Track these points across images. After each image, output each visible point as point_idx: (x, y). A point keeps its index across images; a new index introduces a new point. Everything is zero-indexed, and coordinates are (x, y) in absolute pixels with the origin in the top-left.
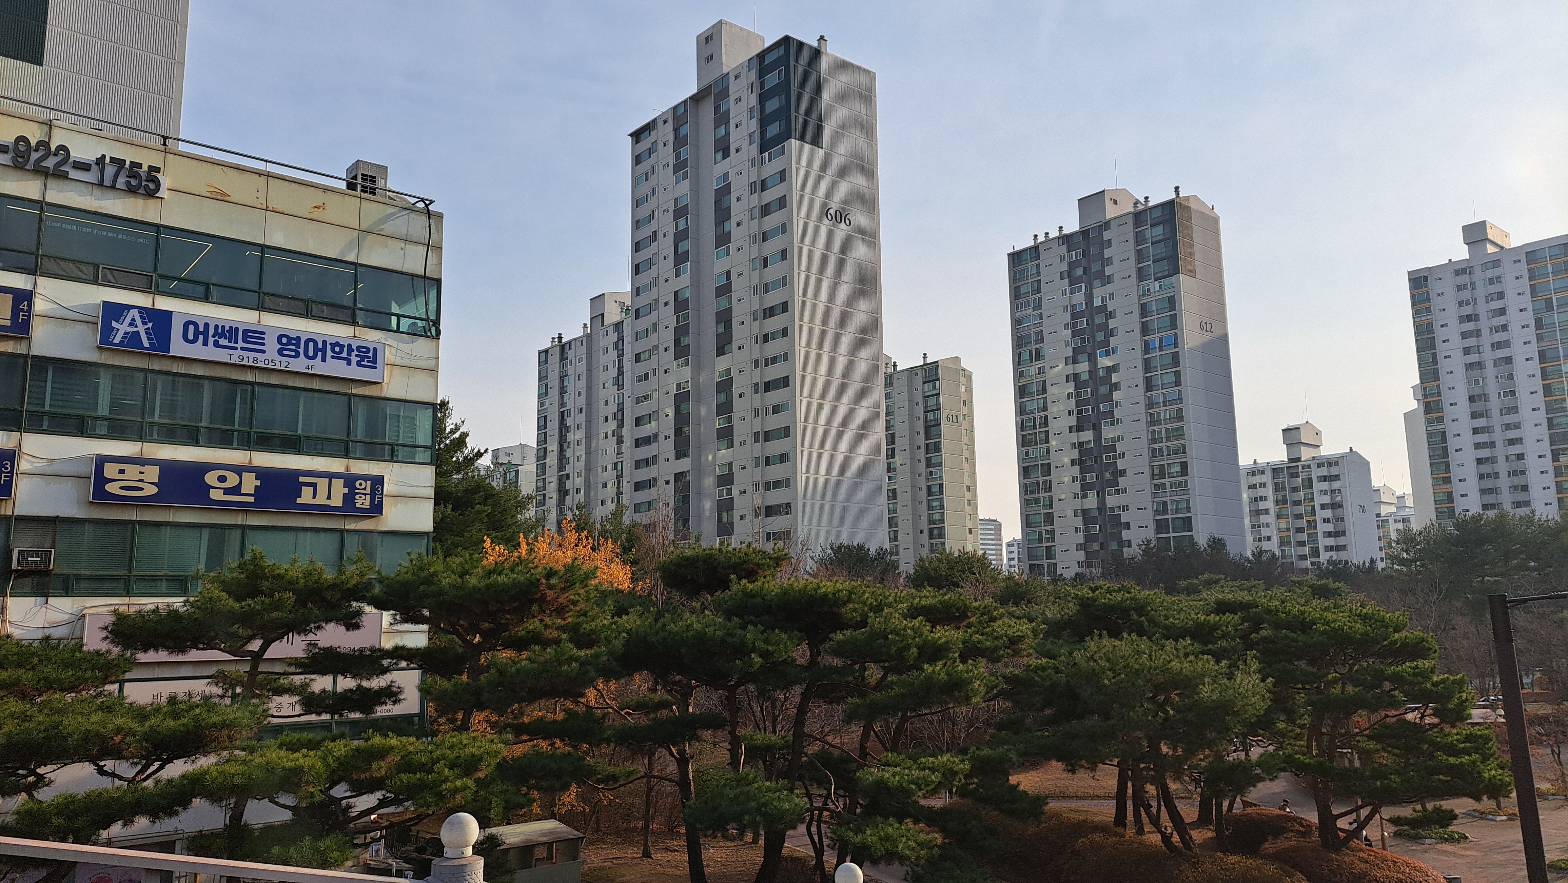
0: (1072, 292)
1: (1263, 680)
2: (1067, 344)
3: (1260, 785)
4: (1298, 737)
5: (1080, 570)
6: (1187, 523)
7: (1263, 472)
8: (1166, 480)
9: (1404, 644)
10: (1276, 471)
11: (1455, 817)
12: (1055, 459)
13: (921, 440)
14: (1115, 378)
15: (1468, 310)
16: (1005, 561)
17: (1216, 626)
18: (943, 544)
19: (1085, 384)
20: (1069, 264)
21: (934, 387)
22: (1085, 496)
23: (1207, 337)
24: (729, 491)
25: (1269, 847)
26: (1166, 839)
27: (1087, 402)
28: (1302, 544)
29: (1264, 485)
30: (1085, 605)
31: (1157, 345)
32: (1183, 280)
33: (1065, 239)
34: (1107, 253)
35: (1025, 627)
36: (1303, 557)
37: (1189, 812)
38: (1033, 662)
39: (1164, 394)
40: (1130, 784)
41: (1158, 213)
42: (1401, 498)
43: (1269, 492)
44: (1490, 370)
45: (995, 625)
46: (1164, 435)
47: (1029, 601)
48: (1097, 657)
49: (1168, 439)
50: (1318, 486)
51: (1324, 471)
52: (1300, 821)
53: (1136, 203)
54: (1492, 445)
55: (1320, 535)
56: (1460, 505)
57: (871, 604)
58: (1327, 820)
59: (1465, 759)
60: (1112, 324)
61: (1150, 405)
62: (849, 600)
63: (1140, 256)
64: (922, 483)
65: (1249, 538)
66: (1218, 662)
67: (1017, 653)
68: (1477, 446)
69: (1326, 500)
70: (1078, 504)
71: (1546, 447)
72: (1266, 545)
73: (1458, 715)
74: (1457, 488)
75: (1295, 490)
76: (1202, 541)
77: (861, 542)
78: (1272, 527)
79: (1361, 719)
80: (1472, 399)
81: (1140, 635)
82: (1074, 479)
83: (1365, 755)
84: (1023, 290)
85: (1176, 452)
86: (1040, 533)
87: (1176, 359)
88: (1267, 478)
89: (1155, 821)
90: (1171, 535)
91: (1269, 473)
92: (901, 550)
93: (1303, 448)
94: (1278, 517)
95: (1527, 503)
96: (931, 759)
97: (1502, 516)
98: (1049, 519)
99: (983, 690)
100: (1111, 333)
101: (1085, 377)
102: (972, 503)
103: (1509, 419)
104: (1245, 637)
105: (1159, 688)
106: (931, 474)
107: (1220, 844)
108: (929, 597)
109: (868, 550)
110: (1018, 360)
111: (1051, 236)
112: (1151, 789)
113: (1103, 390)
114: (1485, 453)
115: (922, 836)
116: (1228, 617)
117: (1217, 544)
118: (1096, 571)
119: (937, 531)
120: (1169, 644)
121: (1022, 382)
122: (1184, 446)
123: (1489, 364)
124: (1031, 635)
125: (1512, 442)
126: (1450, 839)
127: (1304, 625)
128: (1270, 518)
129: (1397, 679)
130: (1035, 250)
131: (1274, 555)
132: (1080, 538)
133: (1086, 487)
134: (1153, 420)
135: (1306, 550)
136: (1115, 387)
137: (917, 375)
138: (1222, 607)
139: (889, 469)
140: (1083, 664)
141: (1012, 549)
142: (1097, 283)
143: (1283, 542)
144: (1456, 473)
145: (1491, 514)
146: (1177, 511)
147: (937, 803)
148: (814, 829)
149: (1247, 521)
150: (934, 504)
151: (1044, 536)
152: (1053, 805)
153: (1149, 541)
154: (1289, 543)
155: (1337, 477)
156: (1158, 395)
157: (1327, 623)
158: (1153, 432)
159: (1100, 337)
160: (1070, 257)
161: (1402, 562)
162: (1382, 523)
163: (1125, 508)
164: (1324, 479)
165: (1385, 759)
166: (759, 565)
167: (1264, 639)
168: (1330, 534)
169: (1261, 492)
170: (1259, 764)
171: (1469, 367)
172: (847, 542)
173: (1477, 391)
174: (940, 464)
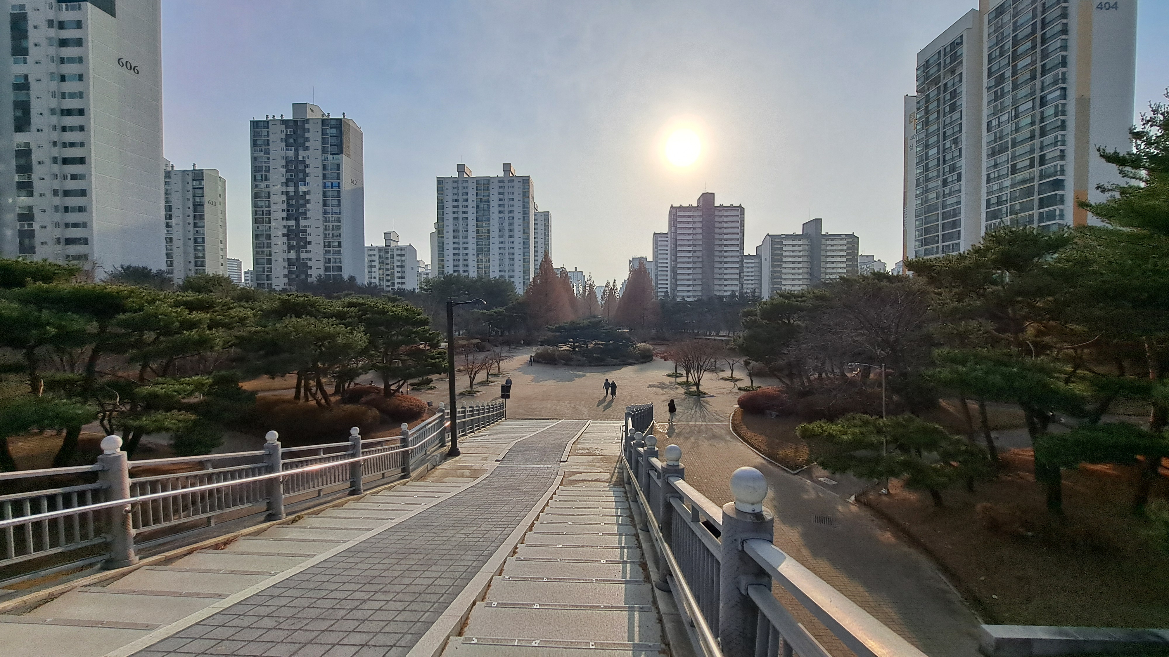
0: (287, 150)
1: (365, 335)
2: (283, 175)
3: (361, 376)
4: (379, 356)
5: (284, 287)
6: (340, 269)
7: (374, 250)
8: (331, 249)
9: (421, 319)
10: (380, 250)
11: (432, 381)
12: (273, 232)
13: (191, 212)
14: (308, 197)
15: (456, 197)
16: (243, 281)
17: (347, 312)
18: (204, 270)
19: (292, 197)
20: (286, 135)
21: (200, 184)
22: (290, 252)
23: (354, 187)
24: (30, 225)
25: (363, 399)
26: (318, 402)
27: (292, 206)
28: (388, 281)
29: (374, 255)
30: (284, 302)
31: (330, 186)
32: (344, 157)
33: (285, 122)
34: (307, 135)
35: (249, 313)
36: (388, 286)
37: (330, 390)
38: (253, 329)
39: (332, 209)
40: (303, 381)
41: (333, 122)
42: (427, 265)
43: (376, 258)
44: (461, 221)
45: (231, 312)
46: (331, 228)
47: (255, 301)
48: (288, 326)
49: (333, 230)
50: (396, 258)
51: (399, 252)
52: (377, 388)
53: (323, 115)
54: (459, 249)
55: (395, 278)
56: (446, 270)
57: (147, 299)
58: (387, 386)
59: (437, 360)
60: (307, 170)
61: (325, 213)
62: (130, 297)
63: (324, 141)
64: (191, 235)
65: (367, 277)
66: (346, 328)
67: (244, 325)
68: (454, 249)
69: (399, 264)
70: (285, 256)
71: (475, 252)
72: (373, 281)
73: (437, 345)
74: (446, 264)
75: (387, 258)
76: (346, 277)
77: (145, 265)
78: (377, 273)
79: (403, 348)
80: (454, 231)
81: (311, 316)
82: (284, 243)
83: (403, 361)
84: (258, 142)
85: (337, 236)
86: (264, 268)
87: (339, 194)
88: (376, 252)
89: (314, 396)
90: (332, 273)
91: (377, 250)
92: (175, 271)
93: (392, 242)
94: (379, 269)
95: (467, 271)
96: (188, 379)
97: (459, 275)
98: (269, 261)
99: (221, 343)
100: (307, 175)
101: (292, 194)
102: (224, 250)
103: (465, 240)
104: (360, 317)
105: (319, 339)
106: (197, 231)
107: (344, 401)
108: (190, 296)
109: (151, 270)
110: (254, 179)
111: (276, 118)
112: (312, 383)
113: (301, 202)
114: (456, 252)
115: (182, 417)
116: (352, 309)
117: (352, 279)
118: (294, 288)
119: (200, 262)
120: (325, 321)
121: (256, 190)
122: (340, 234)
123: (461, 219)
124: (252, 316)
125: (465, 249)
126: (431, 389)
127: (384, 313)
128: (376, 269)
129: (416, 333)
130: (267, 123)
131: (376, 285)
132: (286, 272)
133: (290, 248)
134: (326, 220)
135: (390, 283)
136: (308, 201)
137: (188, 175)
138: (351, 305)
139: (168, 225)
140: (280, 329)
141: (247, 275)
142: (301, 148)
143: (380, 280)
144: (446, 258)
145: (456, 274)
146: (335, 263)
147: (193, 400)
148: (106, 422)
149: (366, 270)
150: (199, 248)
151: (266, 270)
152: (260, 394)
153: (321, 275)
154: (383, 280)
155: (404, 255)
156: (329, 209)
157: (393, 312)
158: (326, 226)
159: (301, 176)
160: (287, 132)
161: (425, 290)
162: (419, 275)
163: (310, 259)
164: (399, 255)
165: (410, 362)
166: (54, 273)
167: (368, 318)
168: (399, 278)
169: (373, 258)
170: (361, 368)
171: (454, 219)
172: (133, 265)
173: (456, 229)
174: (204, 227)
